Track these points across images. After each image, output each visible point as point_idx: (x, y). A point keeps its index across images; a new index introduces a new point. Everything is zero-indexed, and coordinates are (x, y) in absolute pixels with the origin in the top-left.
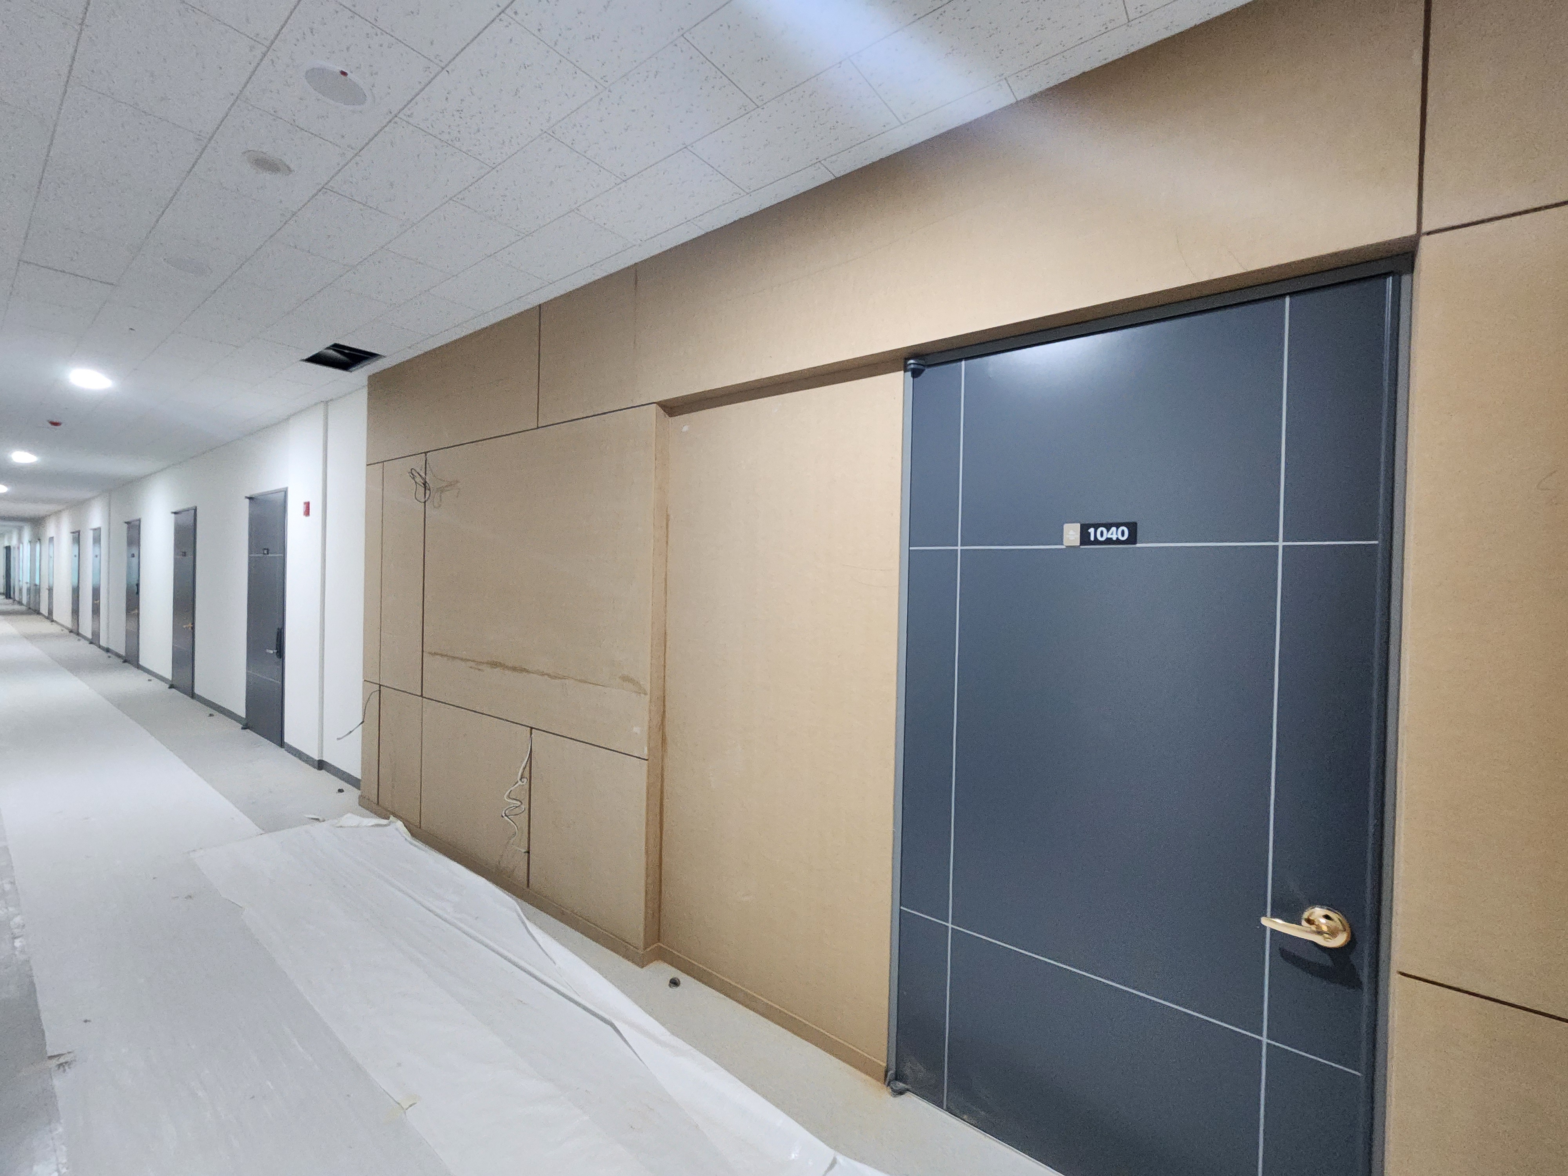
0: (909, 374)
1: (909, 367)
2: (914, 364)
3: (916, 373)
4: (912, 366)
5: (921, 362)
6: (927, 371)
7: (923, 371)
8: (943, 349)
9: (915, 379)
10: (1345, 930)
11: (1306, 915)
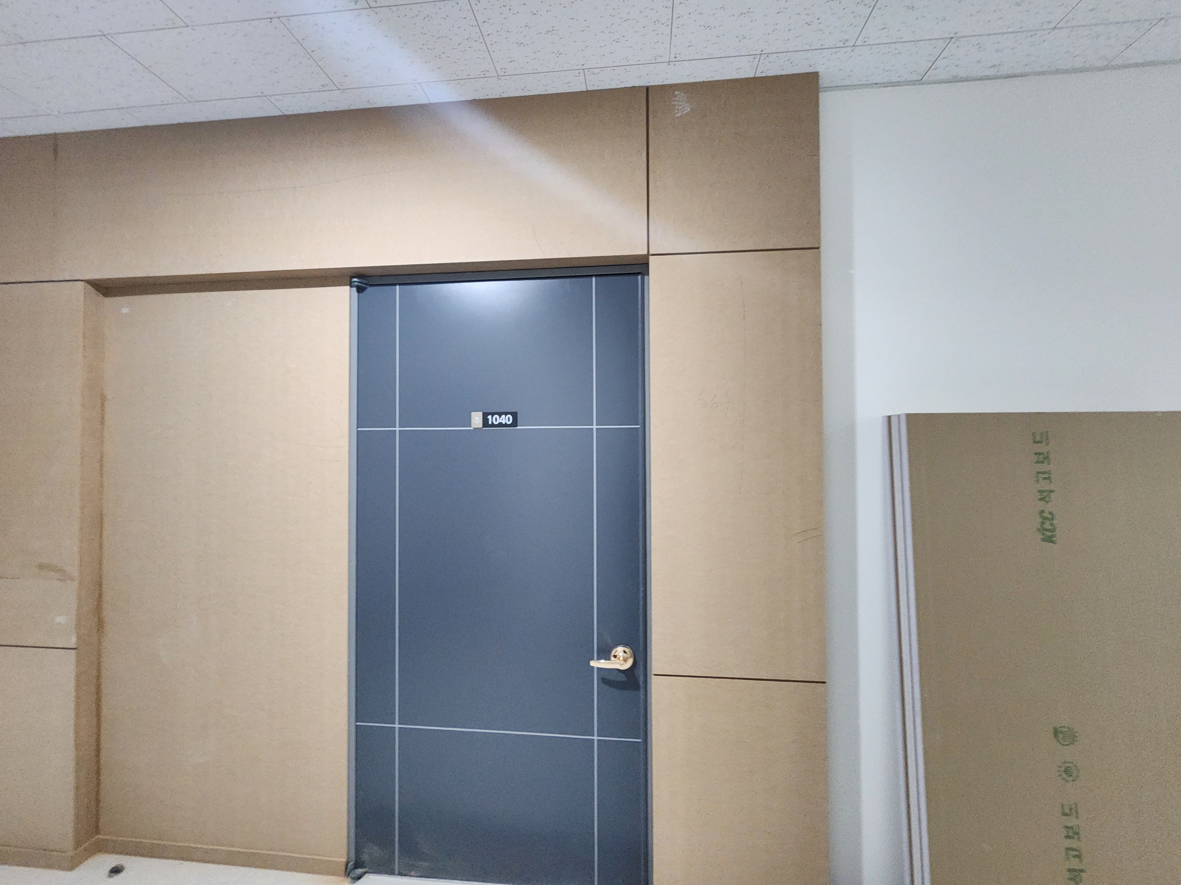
0: (354, 289)
1: (353, 284)
2: (358, 282)
3: (360, 290)
4: (356, 283)
5: (363, 281)
6: (370, 289)
7: (365, 289)
8: (382, 274)
9: (361, 294)
10: (632, 657)
11: (613, 653)
